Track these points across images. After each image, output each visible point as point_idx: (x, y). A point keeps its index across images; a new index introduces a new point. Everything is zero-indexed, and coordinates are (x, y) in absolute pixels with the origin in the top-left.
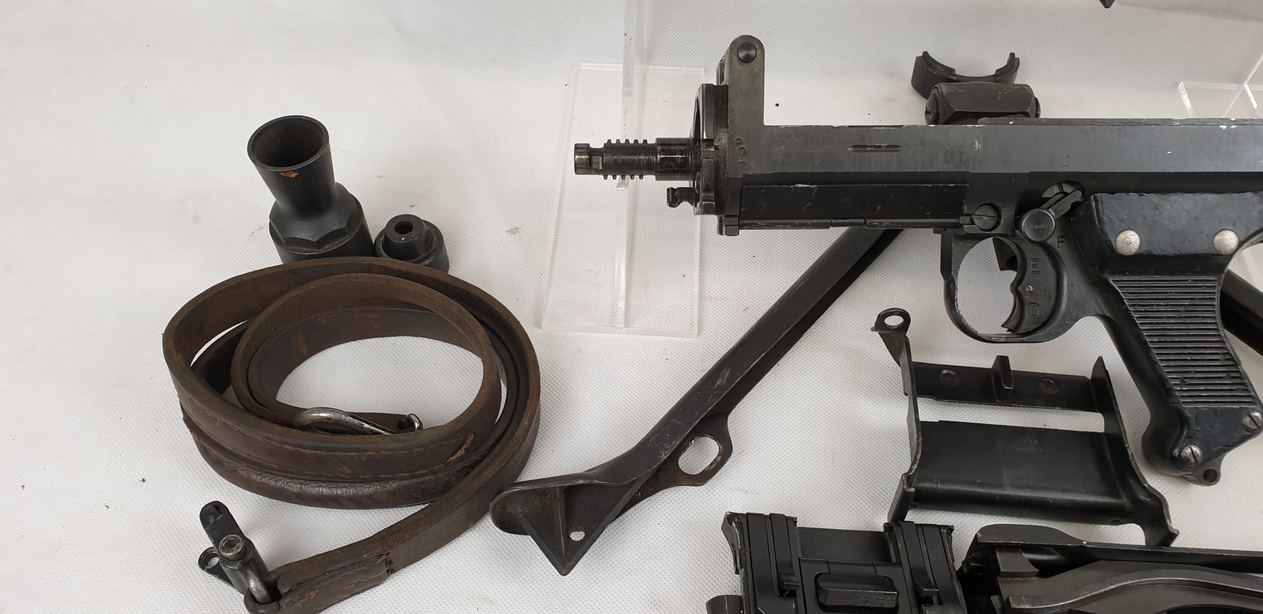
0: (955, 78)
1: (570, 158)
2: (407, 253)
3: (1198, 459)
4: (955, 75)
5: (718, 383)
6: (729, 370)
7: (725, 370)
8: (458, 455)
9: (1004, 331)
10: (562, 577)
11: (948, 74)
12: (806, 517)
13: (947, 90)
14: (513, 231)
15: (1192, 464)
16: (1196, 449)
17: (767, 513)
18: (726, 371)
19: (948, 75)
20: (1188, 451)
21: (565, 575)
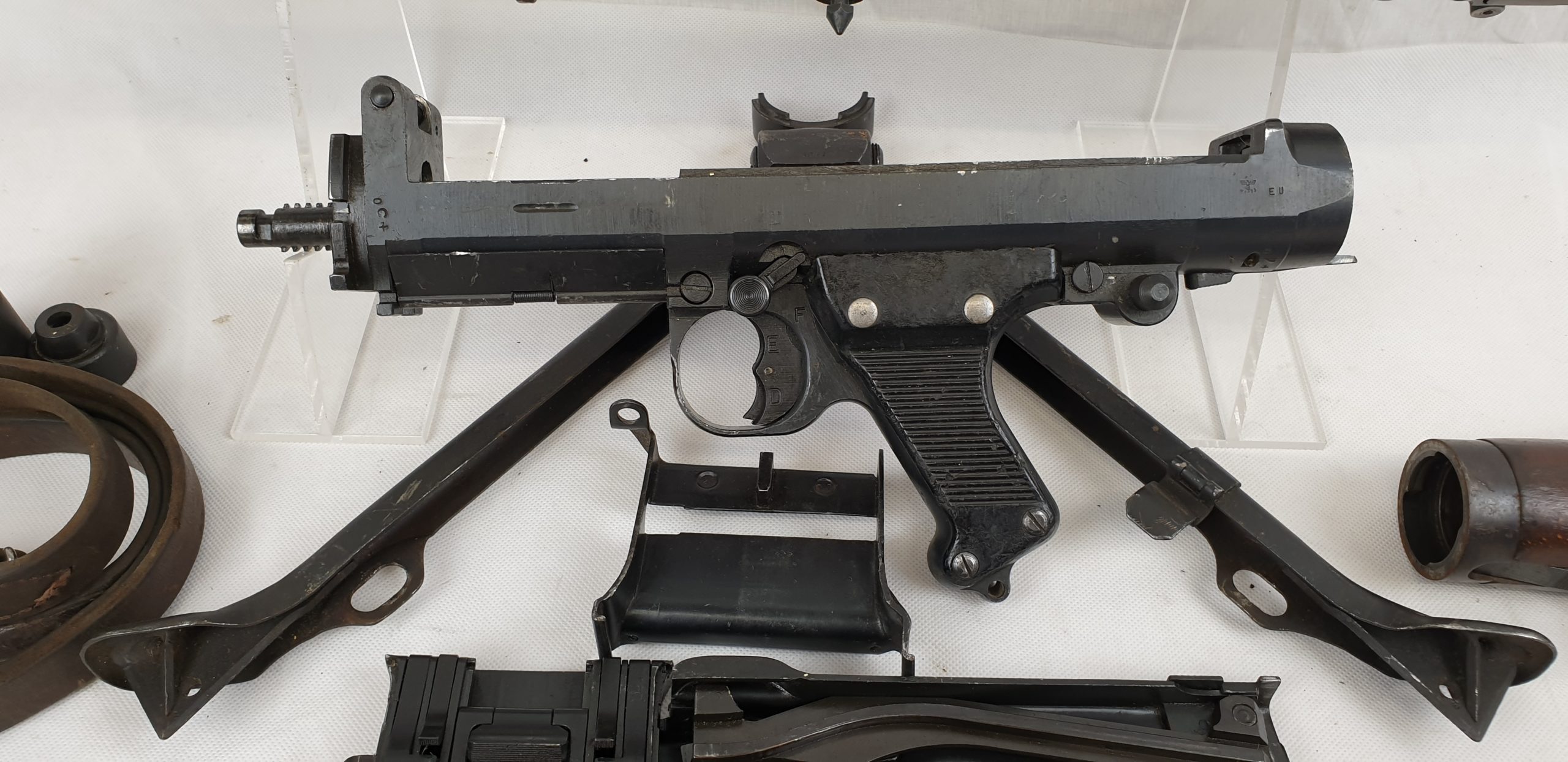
0: (788, 124)
1: (234, 229)
2: (63, 351)
3: (972, 570)
4: (790, 121)
5: (402, 498)
6: (420, 482)
7: (414, 482)
8: (46, 595)
9: (749, 422)
10: (160, 741)
11: (781, 119)
12: (509, 657)
13: (766, 139)
14: (221, 320)
15: (965, 575)
16: (973, 560)
17: (436, 654)
18: (416, 483)
19: (781, 121)
20: (958, 561)
21: (165, 738)
